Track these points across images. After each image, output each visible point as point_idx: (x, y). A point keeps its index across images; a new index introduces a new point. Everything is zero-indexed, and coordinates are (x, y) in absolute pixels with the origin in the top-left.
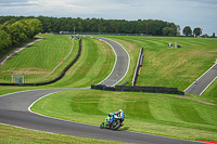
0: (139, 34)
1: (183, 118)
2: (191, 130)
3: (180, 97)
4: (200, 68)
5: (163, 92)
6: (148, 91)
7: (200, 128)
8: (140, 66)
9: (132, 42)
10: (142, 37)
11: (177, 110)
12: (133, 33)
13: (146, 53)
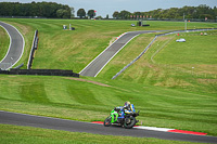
0: (33, 17)
1: (78, 100)
2: (86, 112)
3: (76, 79)
4: (95, 50)
5: (58, 75)
6: (44, 74)
7: (95, 110)
8: (34, 49)
9: (26, 25)
10: (36, 19)
11: (72, 92)
12: (27, 15)
13: (41, 35)
